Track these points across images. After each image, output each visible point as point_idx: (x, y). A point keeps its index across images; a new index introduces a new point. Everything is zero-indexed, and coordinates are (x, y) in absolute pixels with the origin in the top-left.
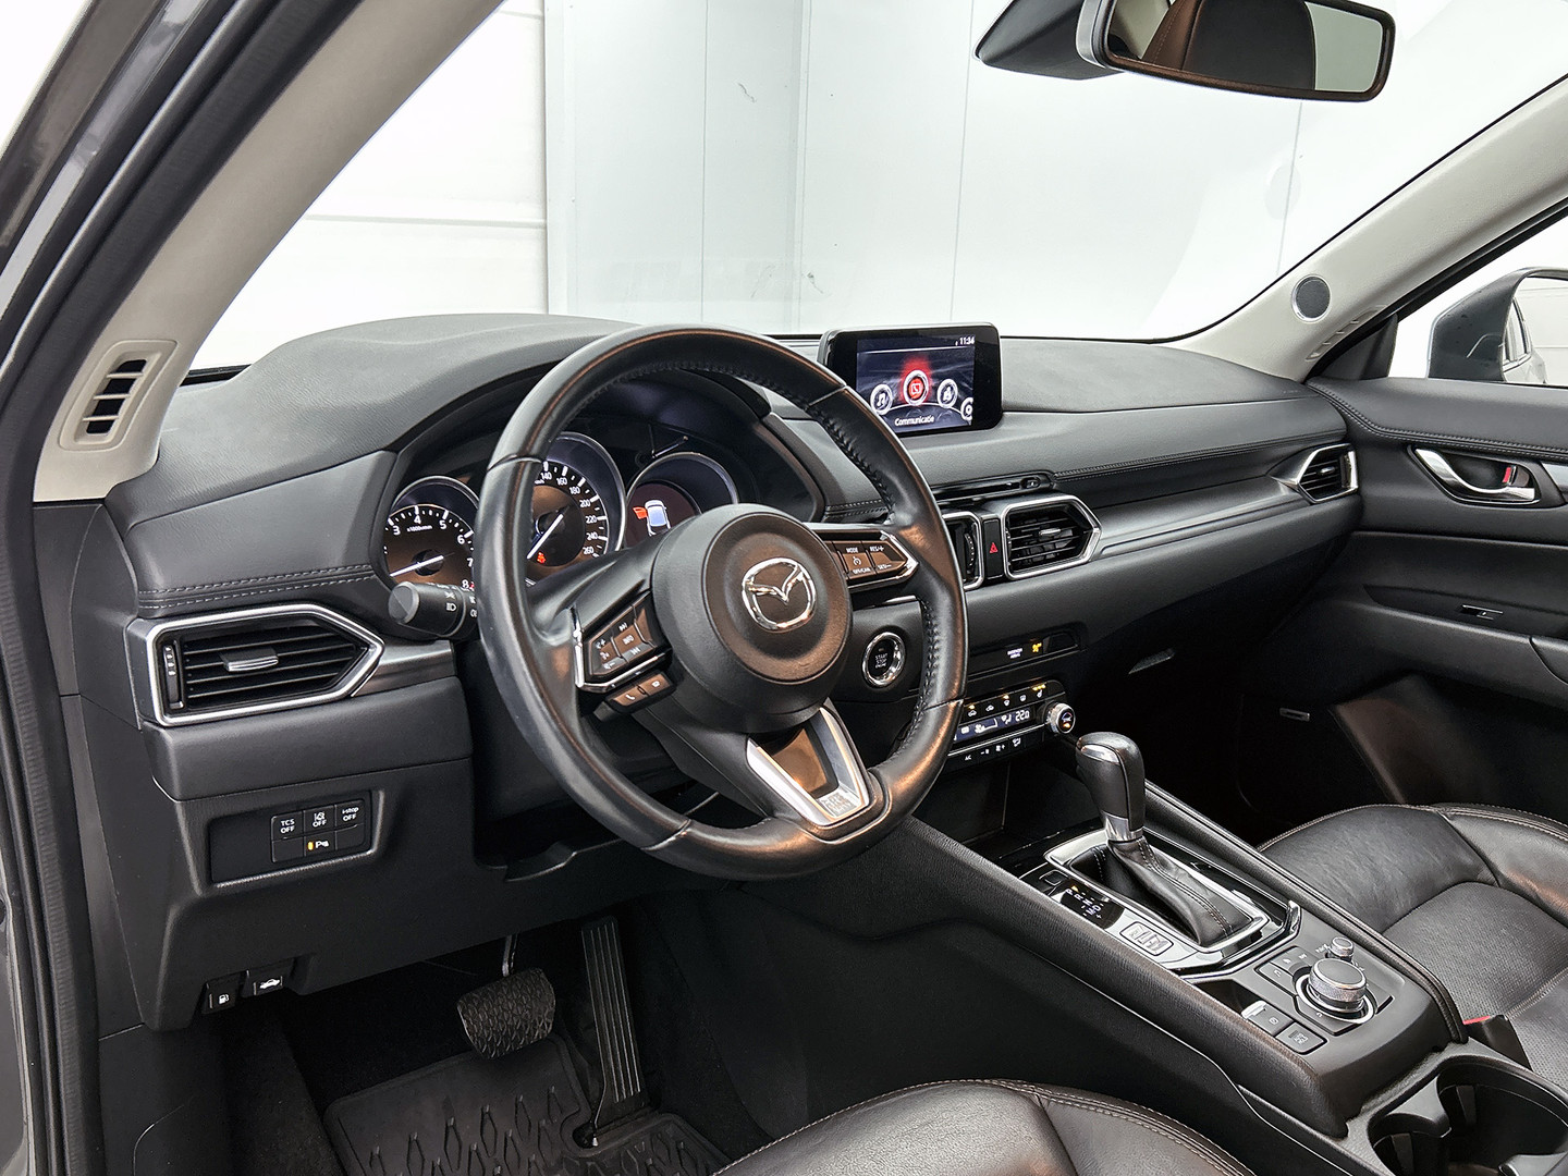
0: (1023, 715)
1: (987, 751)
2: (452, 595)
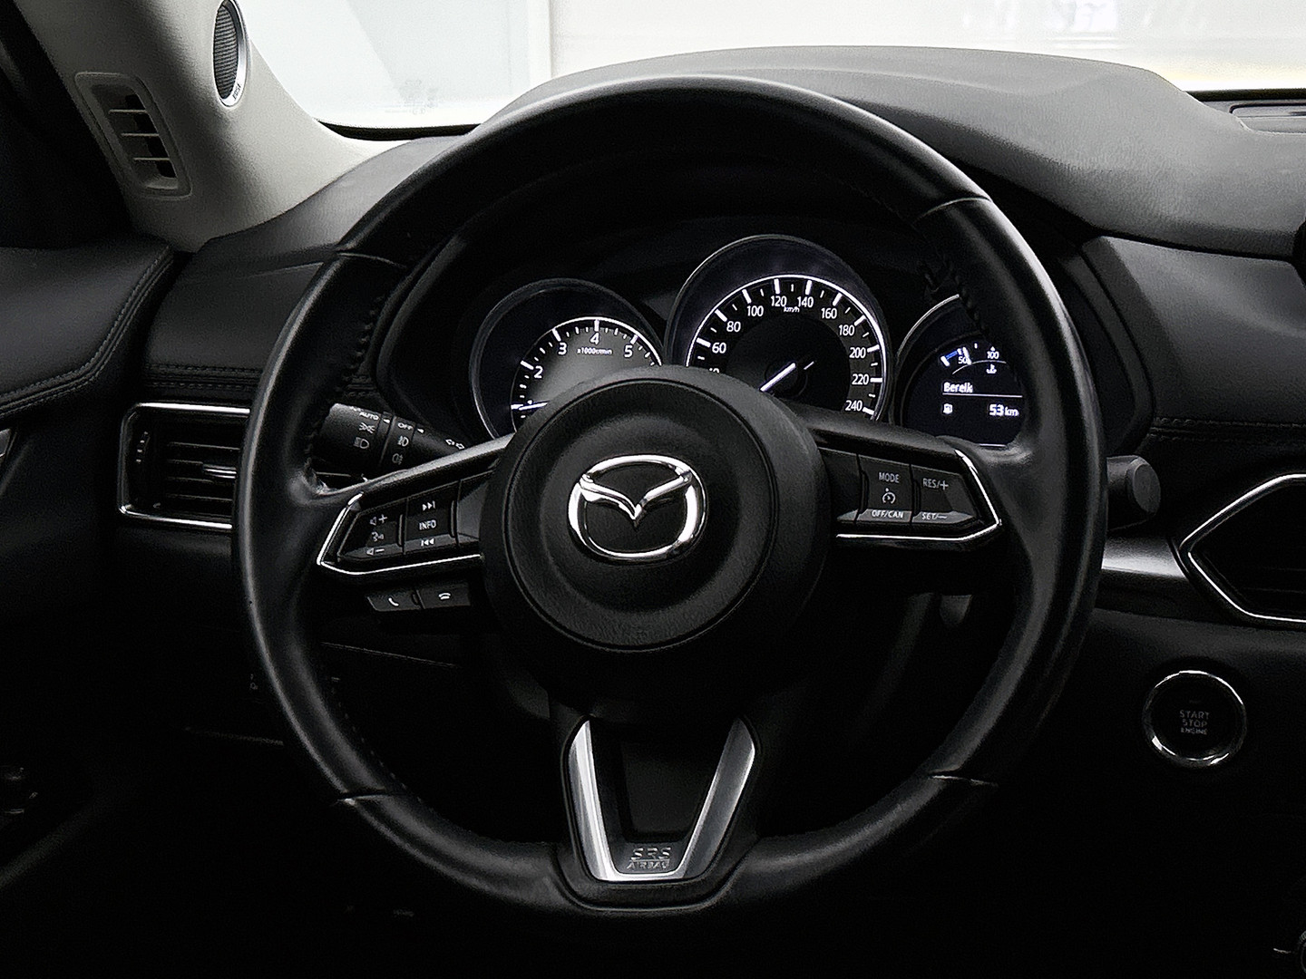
2: (370, 429)
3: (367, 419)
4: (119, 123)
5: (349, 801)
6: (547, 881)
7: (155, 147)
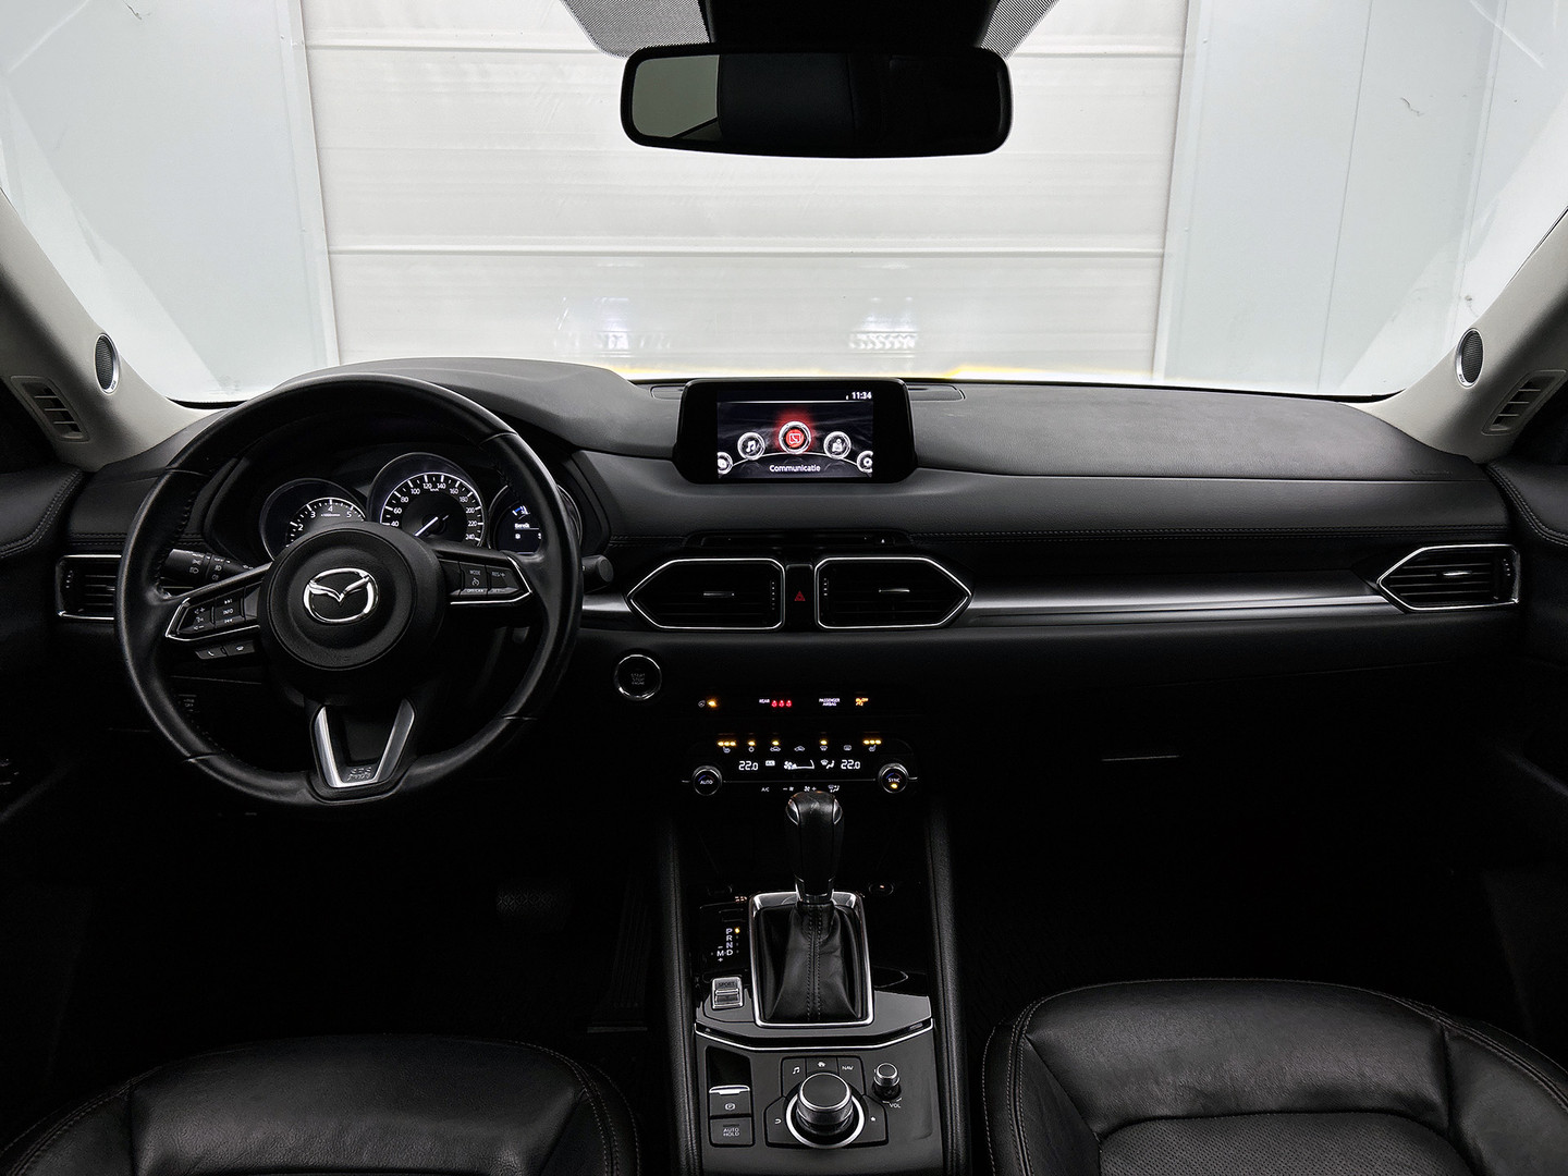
0: (849, 764)
1: (792, 789)
2: (198, 562)
3: (197, 557)
4: (43, 404)
5: (191, 760)
6: (304, 791)
7: (66, 416)
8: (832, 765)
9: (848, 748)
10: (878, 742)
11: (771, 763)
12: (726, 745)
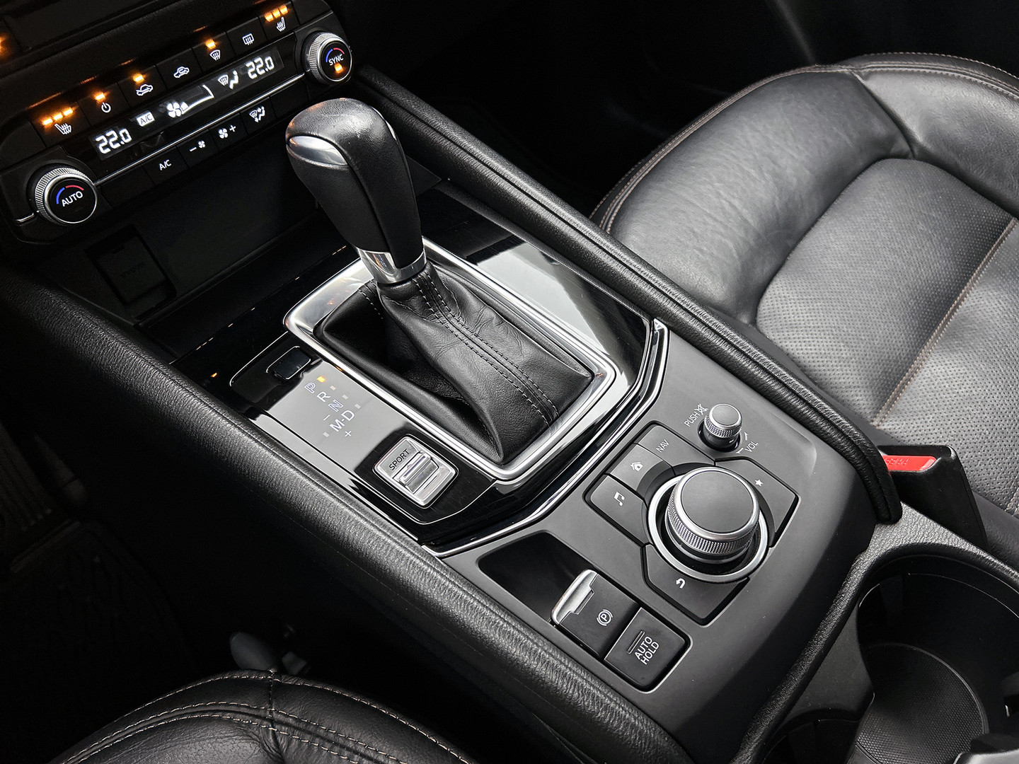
0: (258, 67)
1: (202, 144)
8: (236, 80)
9: (249, 40)
10: (284, 10)
11: (145, 119)
12: (59, 119)
